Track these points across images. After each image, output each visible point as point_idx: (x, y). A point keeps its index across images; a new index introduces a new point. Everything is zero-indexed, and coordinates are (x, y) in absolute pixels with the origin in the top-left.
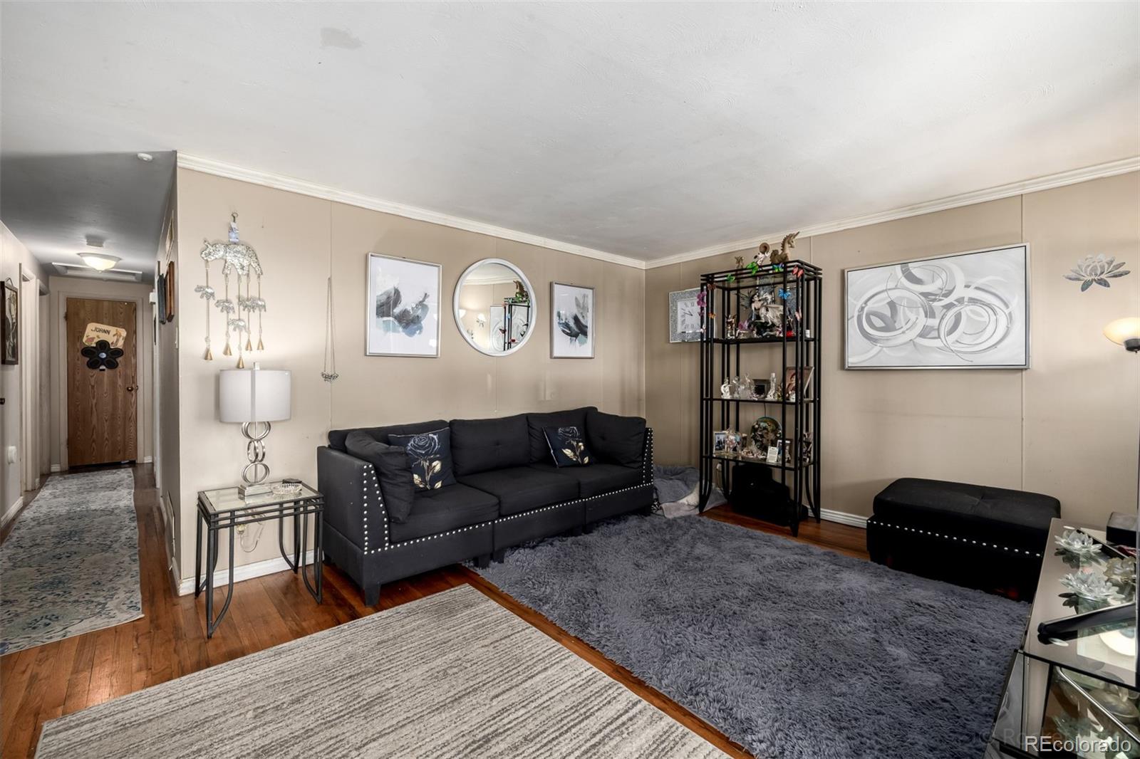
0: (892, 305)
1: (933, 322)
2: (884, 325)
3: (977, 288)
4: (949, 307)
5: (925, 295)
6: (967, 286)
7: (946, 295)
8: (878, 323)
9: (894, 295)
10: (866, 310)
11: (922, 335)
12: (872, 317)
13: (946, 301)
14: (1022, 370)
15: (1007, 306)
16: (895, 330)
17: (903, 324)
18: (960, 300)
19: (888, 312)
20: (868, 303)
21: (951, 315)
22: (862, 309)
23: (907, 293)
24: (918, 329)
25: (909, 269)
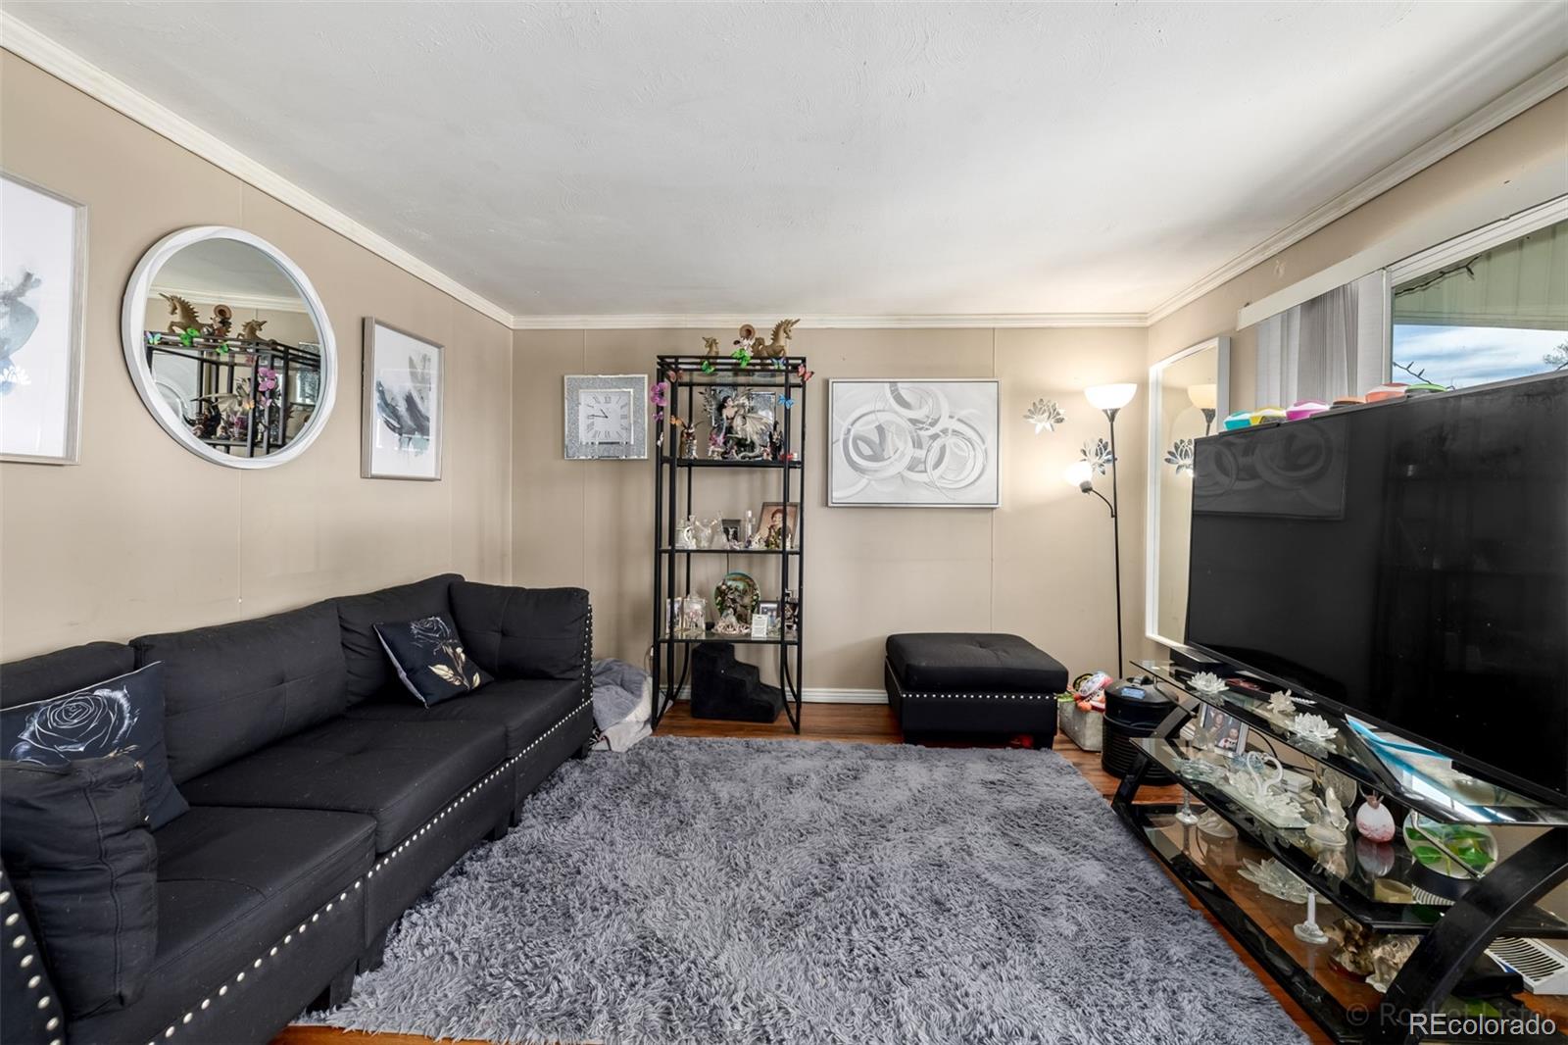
0: (880, 429)
1: (921, 454)
2: (871, 453)
3: (959, 420)
4: (934, 437)
5: (914, 422)
6: (951, 417)
7: (932, 424)
8: (867, 451)
9: (883, 418)
10: (852, 433)
11: (911, 468)
12: (859, 442)
13: (933, 431)
14: (993, 509)
15: (984, 442)
16: (883, 460)
17: (892, 453)
18: (945, 431)
19: (876, 439)
20: (858, 424)
21: (937, 445)
22: (849, 430)
23: (897, 418)
24: (906, 461)
25: (897, 390)
